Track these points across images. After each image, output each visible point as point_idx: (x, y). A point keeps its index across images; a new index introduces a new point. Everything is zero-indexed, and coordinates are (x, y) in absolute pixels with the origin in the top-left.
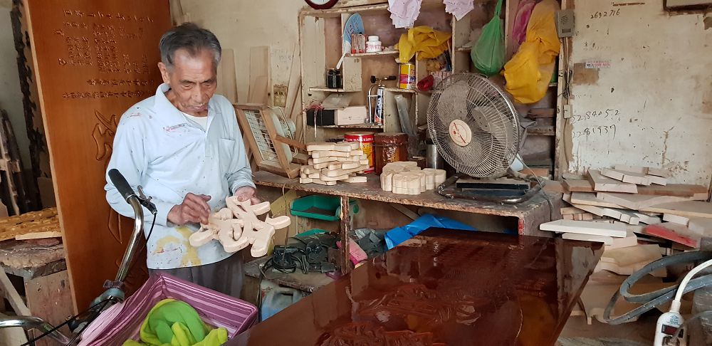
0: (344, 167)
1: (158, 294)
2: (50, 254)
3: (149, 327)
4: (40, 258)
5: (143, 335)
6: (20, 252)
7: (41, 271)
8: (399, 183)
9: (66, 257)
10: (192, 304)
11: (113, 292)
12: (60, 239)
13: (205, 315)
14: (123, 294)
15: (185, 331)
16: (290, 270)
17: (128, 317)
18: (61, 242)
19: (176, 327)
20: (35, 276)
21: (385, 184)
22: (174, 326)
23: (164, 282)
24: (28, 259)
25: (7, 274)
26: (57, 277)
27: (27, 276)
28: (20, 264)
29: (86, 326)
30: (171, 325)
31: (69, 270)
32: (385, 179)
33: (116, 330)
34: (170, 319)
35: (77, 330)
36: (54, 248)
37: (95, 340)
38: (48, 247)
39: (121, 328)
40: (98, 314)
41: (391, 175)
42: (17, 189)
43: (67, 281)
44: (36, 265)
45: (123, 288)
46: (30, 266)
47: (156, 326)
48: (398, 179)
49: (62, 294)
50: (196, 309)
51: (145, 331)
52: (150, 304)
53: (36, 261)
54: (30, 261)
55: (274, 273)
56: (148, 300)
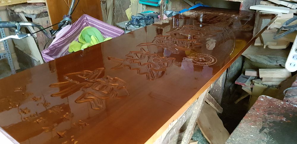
1: (85, 24)
2: (42, 9)
3: (82, 37)
4: (38, 10)
5: (79, 40)
6: (30, 8)
7: (39, 16)
9: (48, 11)
10: (98, 29)
12: (45, 3)
13: (103, 34)
15: (96, 39)
16: (138, 26)
17: (73, 31)
18: (45, 5)
19: (92, 37)
20: (36, 18)
22: (91, 37)
23: (87, 19)
24: (33, 11)
25: (26, 17)
26: (45, 19)
27: (33, 17)
28: (29, 12)
30: (90, 36)
31: (49, 17)
33: (69, 35)
36: (43, 7)
37: (61, 38)
38: (40, 6)
39: (71, 35)
43: (49, 21)
44: (36, 13)
45: (71, 18)
46: (34, 13)
47: (84, 36)
49: (47, 26)
50: (100, 31)
51: (80, 38)
52: (81, 27)
53: (36, 11)
54: (34, 11)
55: (131, 27)
56: (81, 25)
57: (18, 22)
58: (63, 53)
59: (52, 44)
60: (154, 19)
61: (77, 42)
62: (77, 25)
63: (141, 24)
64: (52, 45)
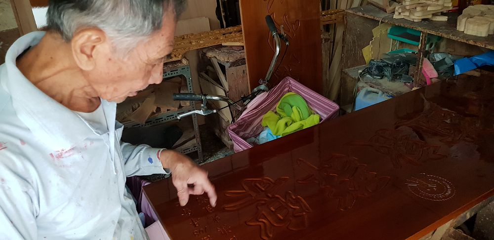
0: (429, 9)
1: (286, 89)
2: (238, 55)
3: (281, 106)
4: (233, 57)
5: (277, 109)
6: (224, 52)
7: (234, 64)
8: (471, 26)
9: (246, 57)
10: (304, 97)
11: (262, 87)
12: (243, 47)
13: (311, 104)
14: (267, 89)
15: (298, 111)
16: (379, 77)
17: (270, 100)
18: (243, 49)
19: (294, 108)
20: (230, 67)
21: (459, 25)
22: (293, 108)
23: (290, 83)
25: (219, 63)
26: (241, 68)
27: (227, 66)
28: (224, 59)
29: (249, 102)
31: (247, 64)
32: (460, 21)
33: (263, 105)
34: (292, 103)
35: (245, 103)
36: (240, 52)
37: (253, 110)
38: (237, 51)
39: (266, 105)
40: (255, 96)
41: (466, 19)
42: (225, 11)
43: (246, 70)
44: (231, 61)
45: (267, 86)
46: (228, 61)
47: (284, 106)
48: (470, 23)
49: (243, 77)
50: (305, 100)
51: (278, 107)
52: (282, 94)
53: (231, 58)
54: (228, 59)
55: (368, 78)
56: (281, 92)
57: (205, 95)
58: (254, 127)
59: (241, 117)
60: (409, 67)
61: (273, 114)
62: (274, 93)
63: (386, 73)
64: (241, 119)
